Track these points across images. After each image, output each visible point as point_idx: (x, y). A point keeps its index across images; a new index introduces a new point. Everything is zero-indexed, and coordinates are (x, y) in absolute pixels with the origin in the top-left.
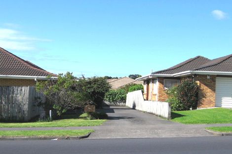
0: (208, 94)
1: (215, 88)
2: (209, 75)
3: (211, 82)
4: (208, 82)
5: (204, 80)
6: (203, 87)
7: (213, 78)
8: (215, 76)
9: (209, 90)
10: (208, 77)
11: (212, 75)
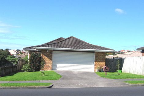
0: (47, 62)
1: (52, 58)
2: (48, 50)
3: (50, 54)
4: (48, 54)
5: (45, 53)
6: (44, 57)
7: (51, 52)
8: (52, 50)
9: (48, 59)
10: (48, 51)
11: (50, 50)
